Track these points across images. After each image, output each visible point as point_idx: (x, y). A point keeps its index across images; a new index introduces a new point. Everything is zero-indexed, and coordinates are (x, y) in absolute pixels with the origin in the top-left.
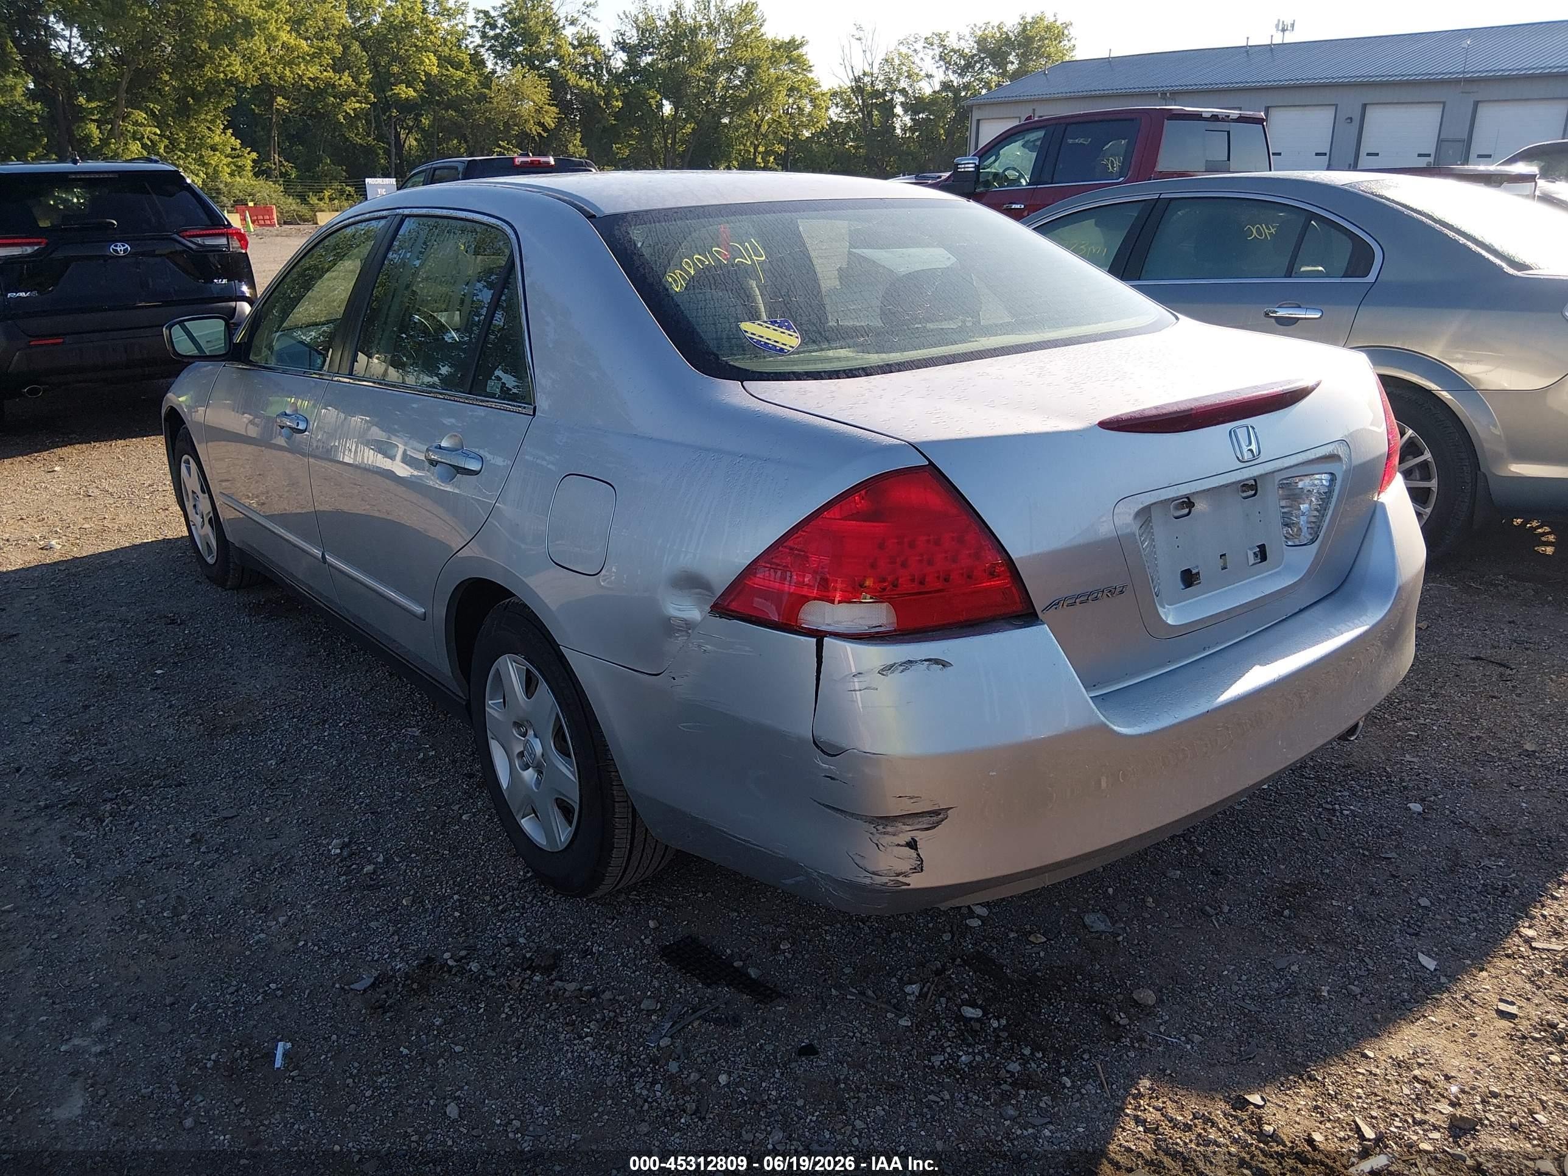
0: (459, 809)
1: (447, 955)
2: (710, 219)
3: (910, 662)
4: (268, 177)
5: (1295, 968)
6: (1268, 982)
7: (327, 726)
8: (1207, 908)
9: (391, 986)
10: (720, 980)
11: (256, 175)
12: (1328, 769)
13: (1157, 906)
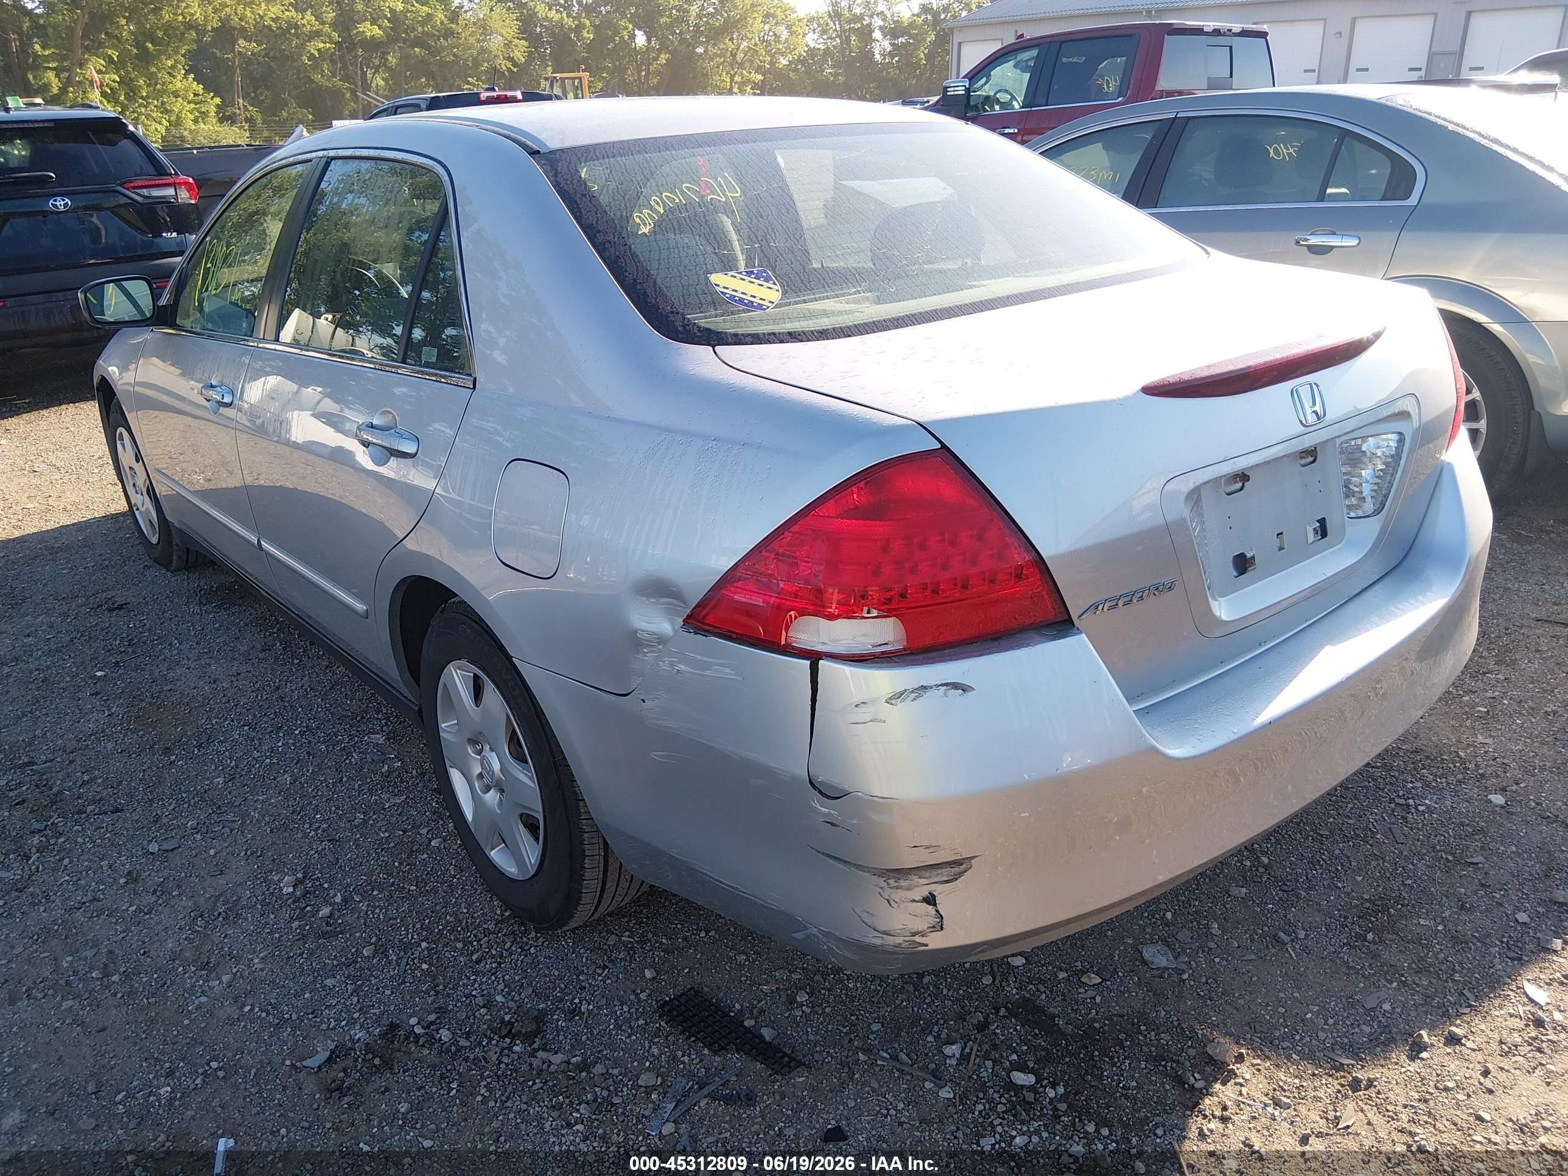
0: (428, 833)
1: (413, 1021)
2: (674, 152)
3: (924, 688)
4: (233, 123)
5: (1387, 1006)
6: (1359, 1025)
7: (281, 735)
8: (1281, 934)
9: (349, 1062)
10: (728, 1044)
11: (221, 121)
12: (1394, 756)
13: (1223, 934)
